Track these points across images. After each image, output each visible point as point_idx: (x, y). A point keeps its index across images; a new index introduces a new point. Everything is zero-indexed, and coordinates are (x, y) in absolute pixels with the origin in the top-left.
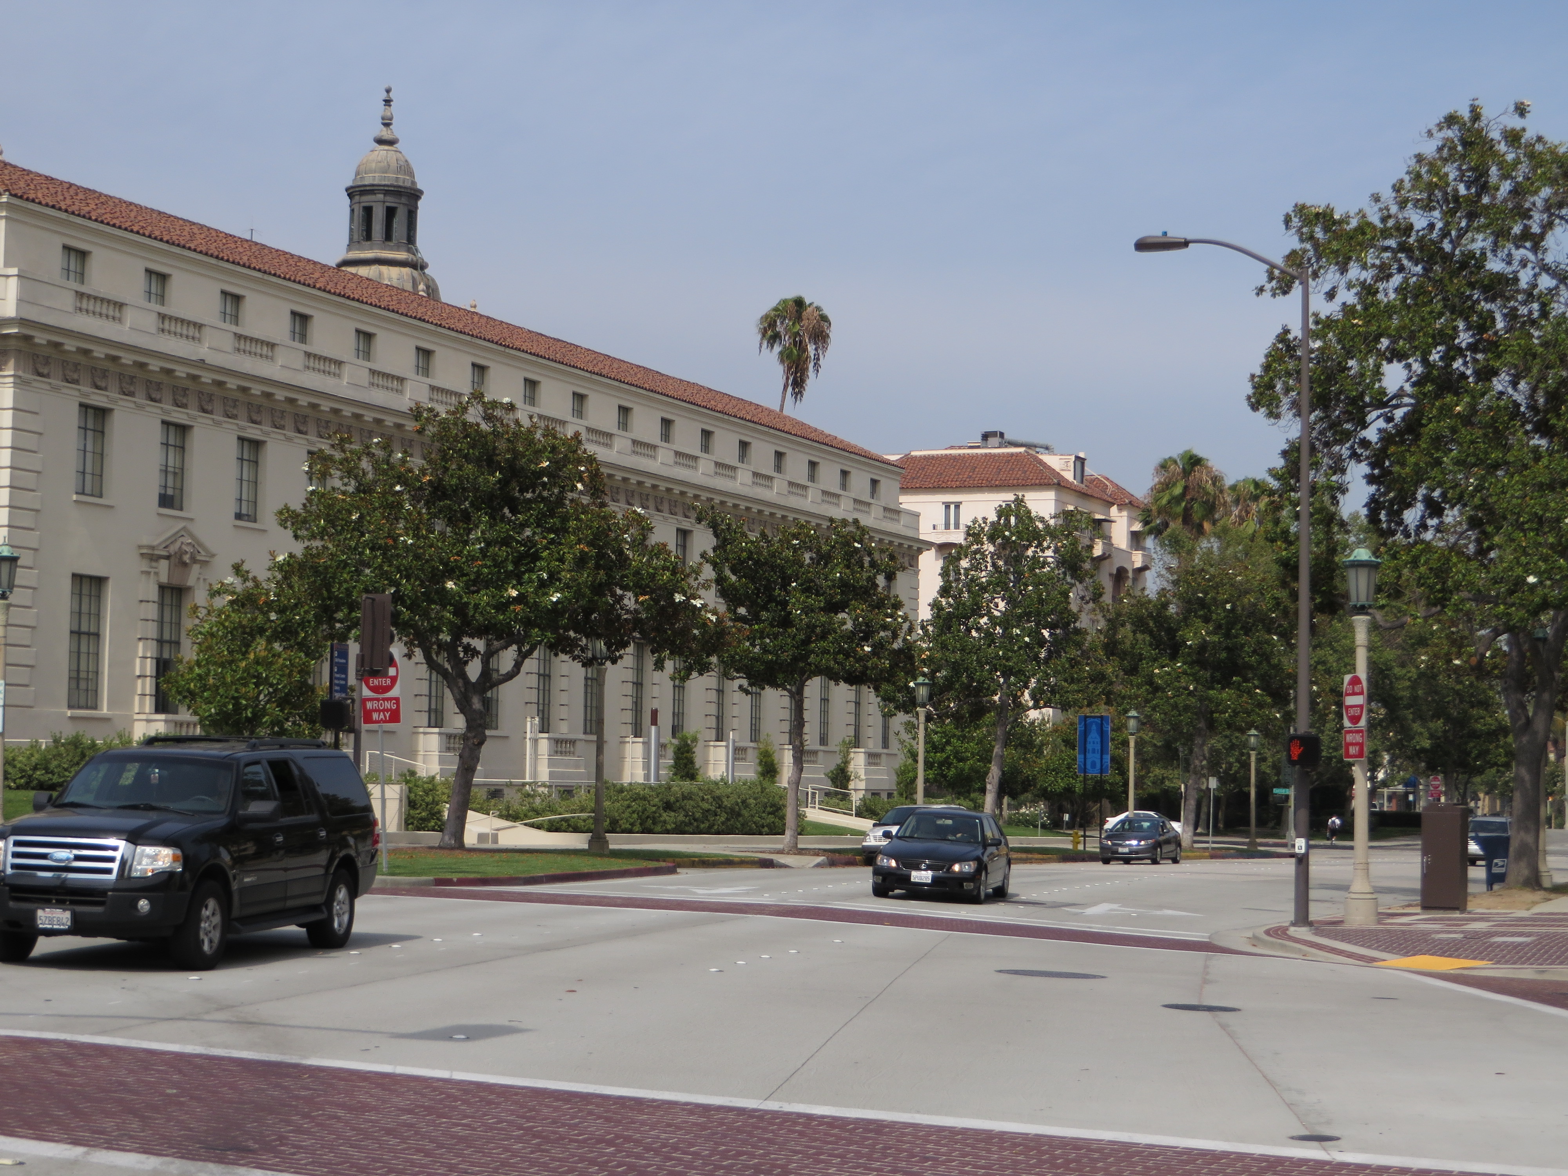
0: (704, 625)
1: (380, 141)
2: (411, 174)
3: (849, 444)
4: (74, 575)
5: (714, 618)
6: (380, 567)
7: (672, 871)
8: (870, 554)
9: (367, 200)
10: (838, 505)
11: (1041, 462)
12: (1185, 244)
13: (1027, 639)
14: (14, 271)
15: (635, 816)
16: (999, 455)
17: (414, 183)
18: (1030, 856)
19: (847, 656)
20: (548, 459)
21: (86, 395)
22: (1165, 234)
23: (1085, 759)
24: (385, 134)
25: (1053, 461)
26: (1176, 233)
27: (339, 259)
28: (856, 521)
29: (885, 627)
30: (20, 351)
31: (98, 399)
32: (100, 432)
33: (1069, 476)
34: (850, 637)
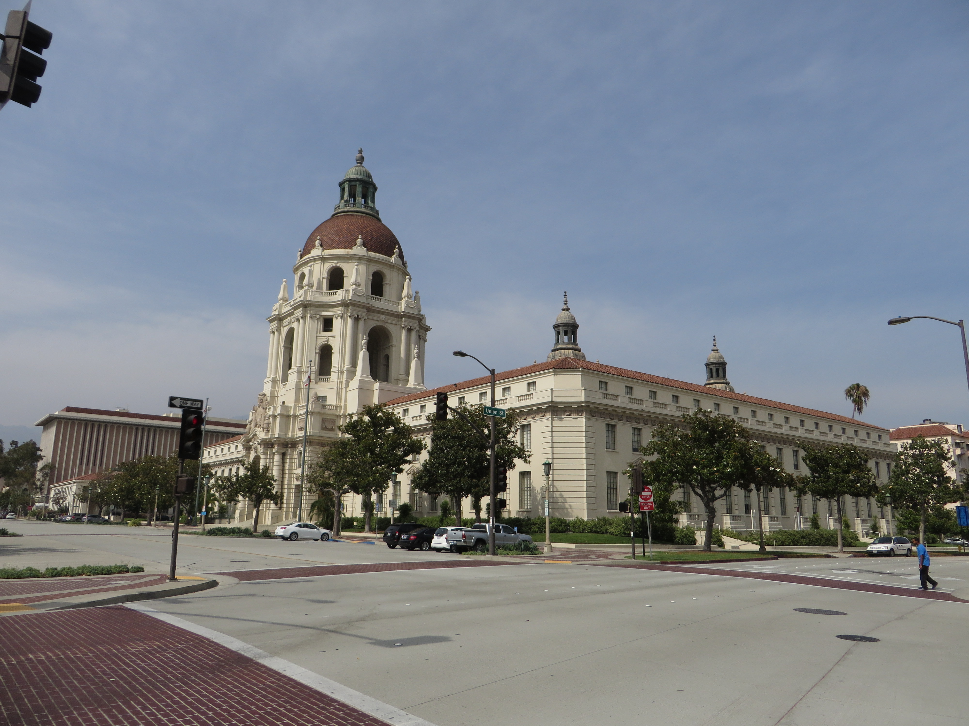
0: (781, 477)
1: (713, 350)
2: (723, 358)
3: (870, 425)
4: (607, 472)
5: (784, 475)
6: (670, 463)
7: (776, 559)
8: (858, 454)
9: (711, 367)
10: (866, 443)
11: (945, 427)
12: (909, 319)
13: (927, 481)
14: (584, 388)
15: (790, 540)
16: (930, 426)
17: (724, 361)
18: (939, 554)
19: (851, 487)
20: (723, 426)
21: (608, 421)
22: (900, 317)
23: (960, 521)
24: (714, 348)
25: (950, 427)
26: (904, 316)
27: (704, 384)
28: (851, 444)
29: (865, 477)
30: (586, 410)
31: (611, 422)
32: (614, 432)
33: (956, 431)
34: (852, 481)
